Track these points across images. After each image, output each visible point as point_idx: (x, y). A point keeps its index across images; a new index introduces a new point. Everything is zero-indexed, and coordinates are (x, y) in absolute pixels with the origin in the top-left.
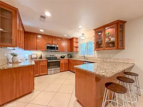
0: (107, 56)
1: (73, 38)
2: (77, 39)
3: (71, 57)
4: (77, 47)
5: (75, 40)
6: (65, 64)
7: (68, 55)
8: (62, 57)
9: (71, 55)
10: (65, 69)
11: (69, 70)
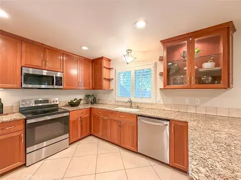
0: (187, 101)
1: (102, 58)
2: (110, 60)
3: (94, 101)
4: (109, 80)
5: (105, 63)
6: (81, 121)
7: (88, 96)
8: (72, 104)
9: (95, 98)
10: (81, 134)
11: (91, 135)
